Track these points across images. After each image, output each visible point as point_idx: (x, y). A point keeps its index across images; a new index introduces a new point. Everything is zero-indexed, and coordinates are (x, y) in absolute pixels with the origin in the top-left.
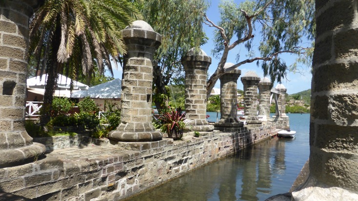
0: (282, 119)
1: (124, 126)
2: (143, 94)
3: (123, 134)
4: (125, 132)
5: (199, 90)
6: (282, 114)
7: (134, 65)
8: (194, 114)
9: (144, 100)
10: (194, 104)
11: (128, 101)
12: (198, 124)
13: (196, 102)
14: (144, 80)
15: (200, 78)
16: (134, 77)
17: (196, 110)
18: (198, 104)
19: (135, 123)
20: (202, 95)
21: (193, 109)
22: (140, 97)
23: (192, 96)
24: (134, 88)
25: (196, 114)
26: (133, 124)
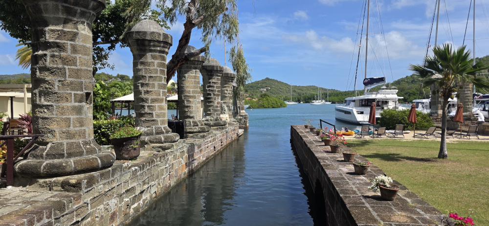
0: (242, 118)
1: (44, 150)
2: (79, 92)
3: (45, 164)
4: (46, 159)
5: (156, 83)
7: (58, 41)
8: (152, 119)
9: (81, 101)
10: (150, 105)
11: (48, 104)
12: (157, 133)
13: (153, 101)
14: (79, 67)
15: (158, 66)
16: (59, 61)
17: (154, 113)
18: (156, 105)
19: (65, 142)
20: (161, 90)
21: (149, 112)
23: (147, 92)
24: (59, 81)
25: (154, 118)
26: (62, 144)
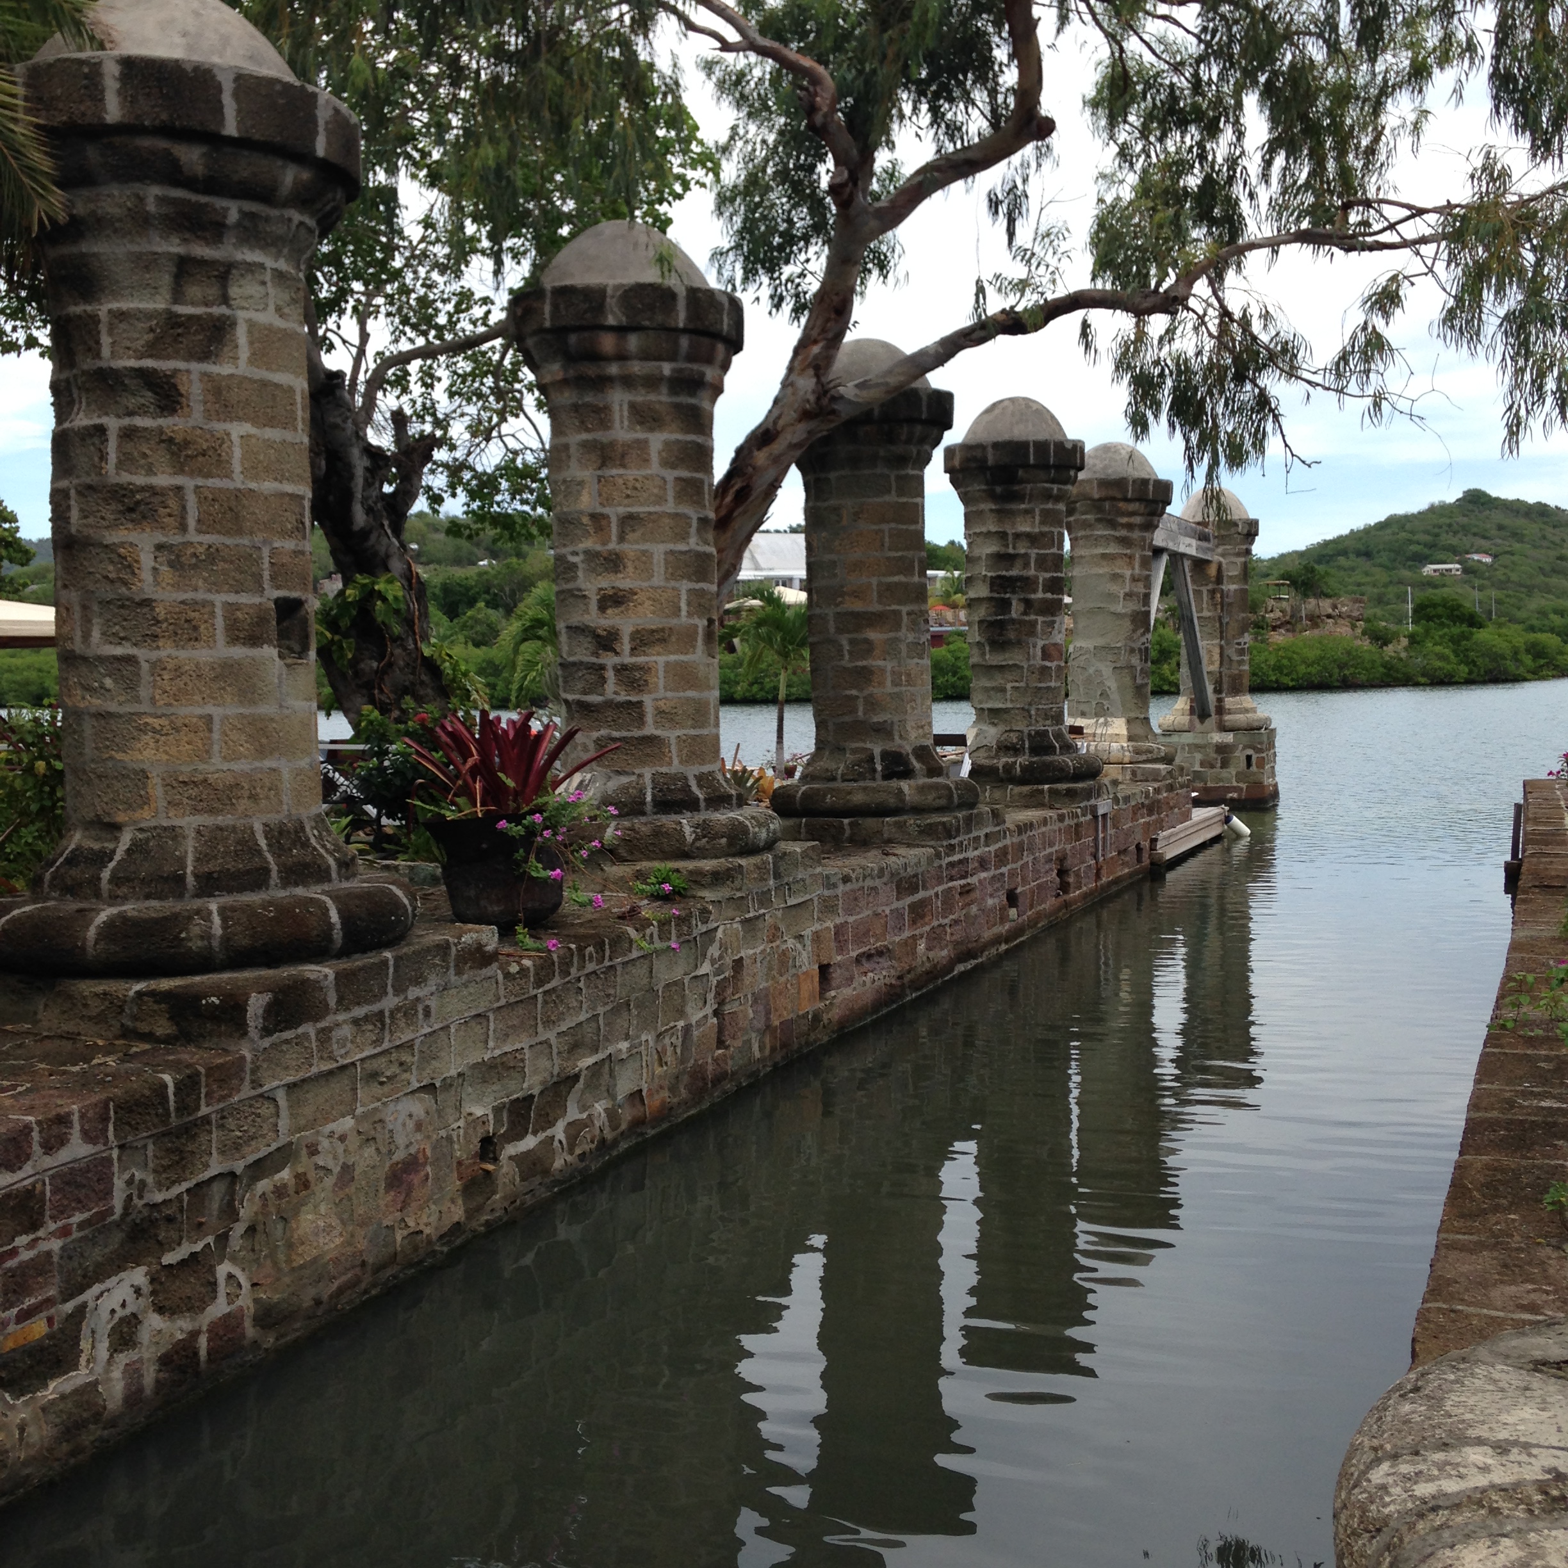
0: (1229, 738)
1: (106, 856)
2: (244, 599)
3: (103, 917)
4: (114, 899)
5: (659, 550)
6: (1230, 702)
7: (148, 363)
8: (636, 733)
9: (254, 640)
10: (628, 660)
11: (119, 651)
12: (665, 805)
13: (643, 640)
14: (238, 481)
15: (666, 464)
16: (160, 457)
17: (648, 700)
18: (658, 660)
19: (189, 822)
20: (685, 586)
21: (623, 697)
22: (219, 622)
23: (613, 600)
24: (159, 547)
25: (650, 729)
26: (174, 833)
